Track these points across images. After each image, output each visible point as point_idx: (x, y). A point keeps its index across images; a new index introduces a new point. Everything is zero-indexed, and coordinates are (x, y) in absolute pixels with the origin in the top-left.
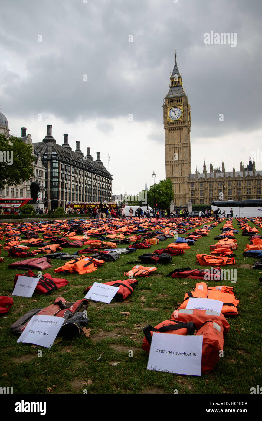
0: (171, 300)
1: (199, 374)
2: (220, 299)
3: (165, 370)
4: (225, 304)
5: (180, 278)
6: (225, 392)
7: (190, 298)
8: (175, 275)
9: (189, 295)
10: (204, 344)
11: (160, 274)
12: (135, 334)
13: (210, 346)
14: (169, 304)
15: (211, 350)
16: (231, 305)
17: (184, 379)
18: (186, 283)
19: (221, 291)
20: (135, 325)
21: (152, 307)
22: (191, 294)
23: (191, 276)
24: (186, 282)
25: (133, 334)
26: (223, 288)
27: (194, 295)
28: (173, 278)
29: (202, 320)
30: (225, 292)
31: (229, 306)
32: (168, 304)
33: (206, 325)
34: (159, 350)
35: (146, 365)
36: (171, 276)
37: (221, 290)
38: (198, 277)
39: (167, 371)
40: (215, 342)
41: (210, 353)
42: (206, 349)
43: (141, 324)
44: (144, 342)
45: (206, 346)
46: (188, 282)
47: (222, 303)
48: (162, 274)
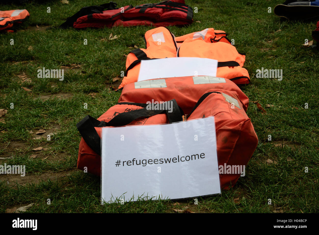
0: (96, 73)
1: (218, 191)
2: (210, 55)
3: (142, 197)
4: (220, 65)
5: (96, 28)
6: (275, 212)
7: (143, 62)
8: (83, 21)
9: (138, 56)
10: (218, 132)
11: (40, 25)
12: (40, 148)
13: (233, 133)
14: (92, 81)
15: (236, 140)
16: (232, 64)
17: (187, 206)
18: (115, 37)
19: (206, 40)
20: (31, 132)
21: (55, 93)
22: (142, 54)
23: (122, 22)
24: (113, 35)
25: (35, 149)
26: (208, 32)
27: (148, 56)
28: (78, 29)
29: (191, 95)
30: (213, 40)
31: (229, 67)
32: (91, 83)
33: (207, 100)
34: (122, 161)
35: (99, 196)
36: (71, 25)
37: (205, 37)
38: (137, 22)
39: (149, 198)
40: (244, 124)
41: (234, 146)
42: (226, 140)
43: (45, 128)
44: (83, 151)
45: (224, 135)
46: (118, 33)
47: (215, 62)
48: (45, 25)
